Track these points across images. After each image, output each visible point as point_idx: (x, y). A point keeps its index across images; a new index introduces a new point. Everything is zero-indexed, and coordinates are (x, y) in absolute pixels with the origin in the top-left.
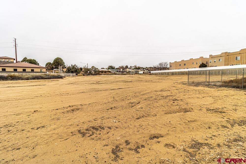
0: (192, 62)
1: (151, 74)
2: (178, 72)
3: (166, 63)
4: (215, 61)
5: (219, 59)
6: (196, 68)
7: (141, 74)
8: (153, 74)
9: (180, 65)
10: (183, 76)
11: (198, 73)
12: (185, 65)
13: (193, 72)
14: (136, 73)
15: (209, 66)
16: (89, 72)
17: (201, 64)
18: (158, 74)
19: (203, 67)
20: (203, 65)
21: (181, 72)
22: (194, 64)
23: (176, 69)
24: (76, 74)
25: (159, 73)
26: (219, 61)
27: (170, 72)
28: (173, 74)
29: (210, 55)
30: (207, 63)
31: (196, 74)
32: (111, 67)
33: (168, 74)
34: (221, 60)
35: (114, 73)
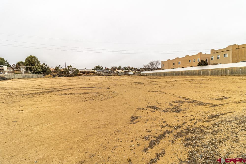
0: (188, 60)
1: (141, 75)
2: (172, 72)
3: (157, 62)
4: (218, 57)
5: (225, 55)
6: (193, 67)
7: (130, 75)
8: (143, 75)
9: (174, 64)
10: (178, 77)
11: (196, 73)
12: (179, 63)
13: (190, 72)
14: (125, 74)
15: (211, 64)
16: (67, 72)
17: (200, 61)
18: (148, 75)
19: (203, 65)
20: (203, 63)
21: (175, 72)
22: (191, 61)
23: (169, 69)
24: (43, 76)
25: (150, 73)
26: (225, 56)
27: (162, 73)
28: (165, 74)
29: (211, 50)
30: (207, 61)
31: (194, 74)
32: (98, 68)
33: (160, 74)
34: (227, 56)
35: (100, 73)
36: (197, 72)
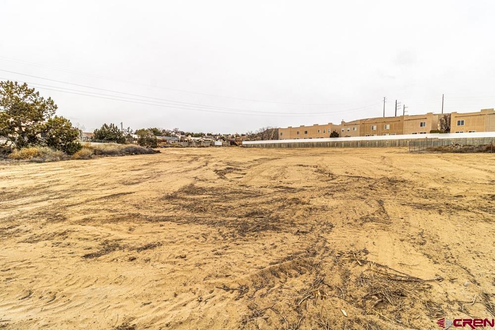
0: (317, 129)
1: (243, 147)
4: (348, 129)
6: (325, 138)
7: (220, 146)
8: (247, 146)
9: (298, 133)
12: (306, 132)
13: (323, 144)
14: (211, 145)
15: (342, 136)
17: (332, 132)
18: (258, 146)
19: (335, 137)
20: (335, 135)
21: (304, 143)
22: (320, 132)
23: (291, 139)
25: (262, 144)
26: (354, 130)
30: (338, 133)
31: (327, 146)
33: (280, 146)
36: (331, 144)
